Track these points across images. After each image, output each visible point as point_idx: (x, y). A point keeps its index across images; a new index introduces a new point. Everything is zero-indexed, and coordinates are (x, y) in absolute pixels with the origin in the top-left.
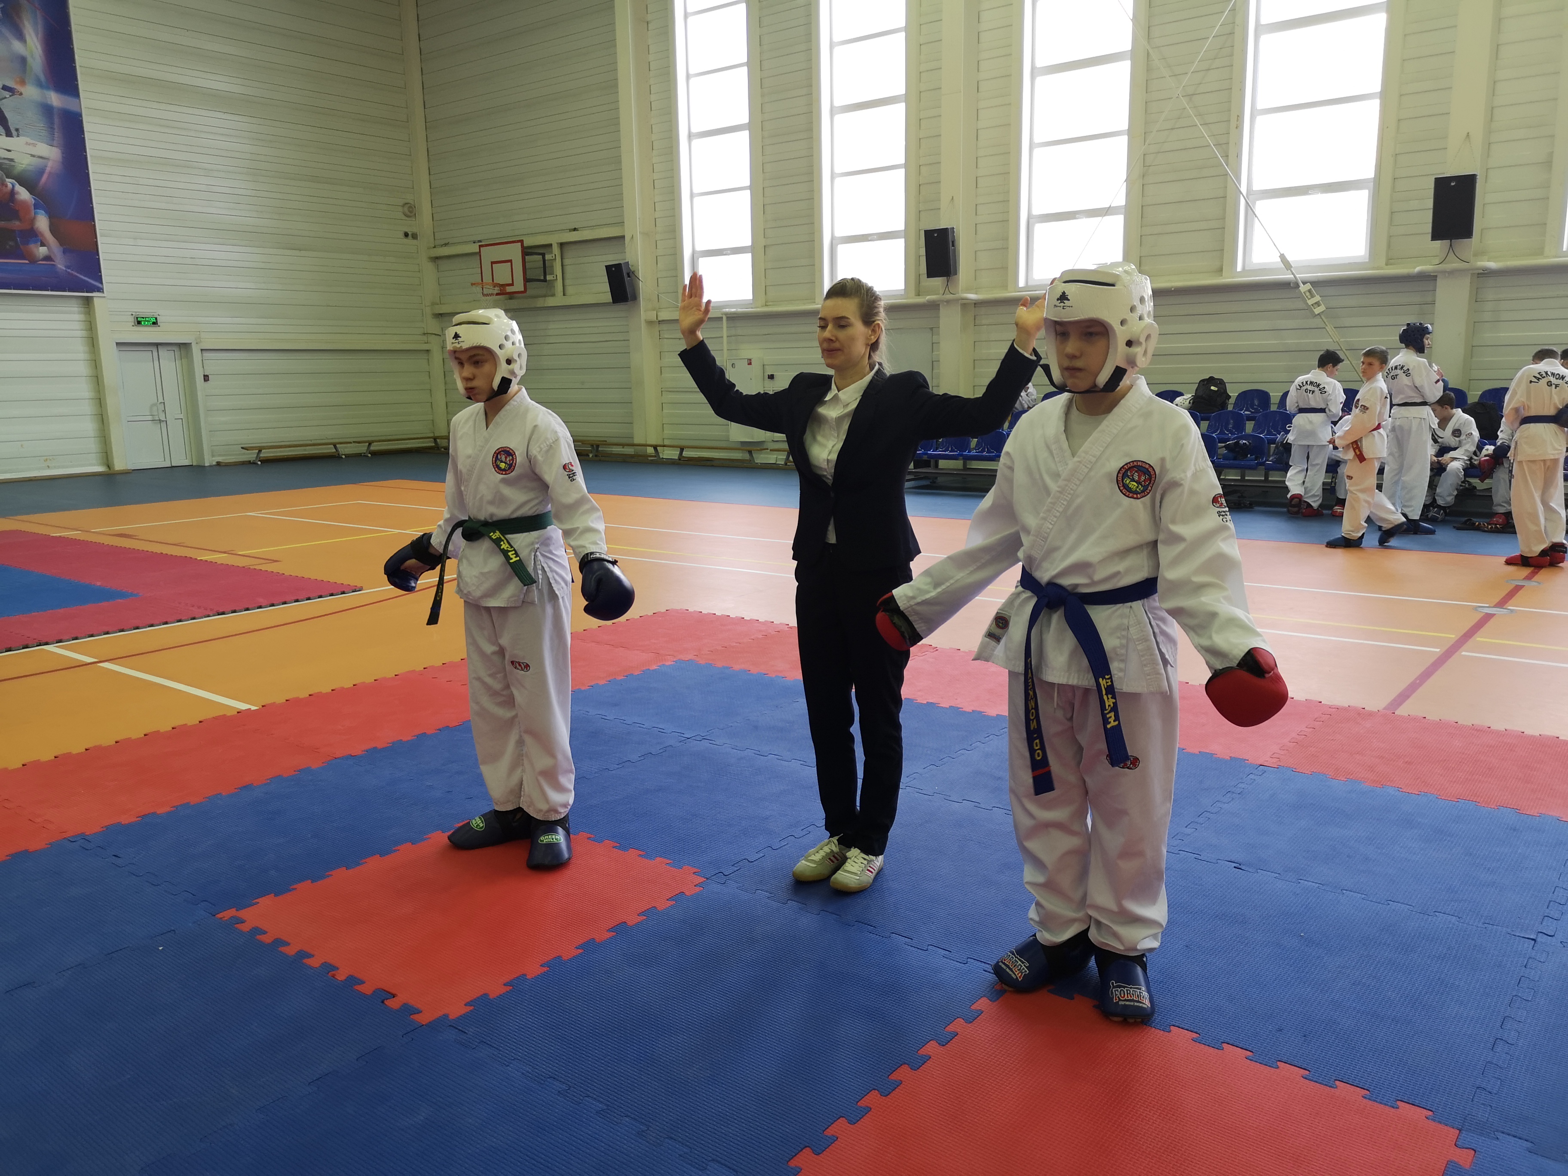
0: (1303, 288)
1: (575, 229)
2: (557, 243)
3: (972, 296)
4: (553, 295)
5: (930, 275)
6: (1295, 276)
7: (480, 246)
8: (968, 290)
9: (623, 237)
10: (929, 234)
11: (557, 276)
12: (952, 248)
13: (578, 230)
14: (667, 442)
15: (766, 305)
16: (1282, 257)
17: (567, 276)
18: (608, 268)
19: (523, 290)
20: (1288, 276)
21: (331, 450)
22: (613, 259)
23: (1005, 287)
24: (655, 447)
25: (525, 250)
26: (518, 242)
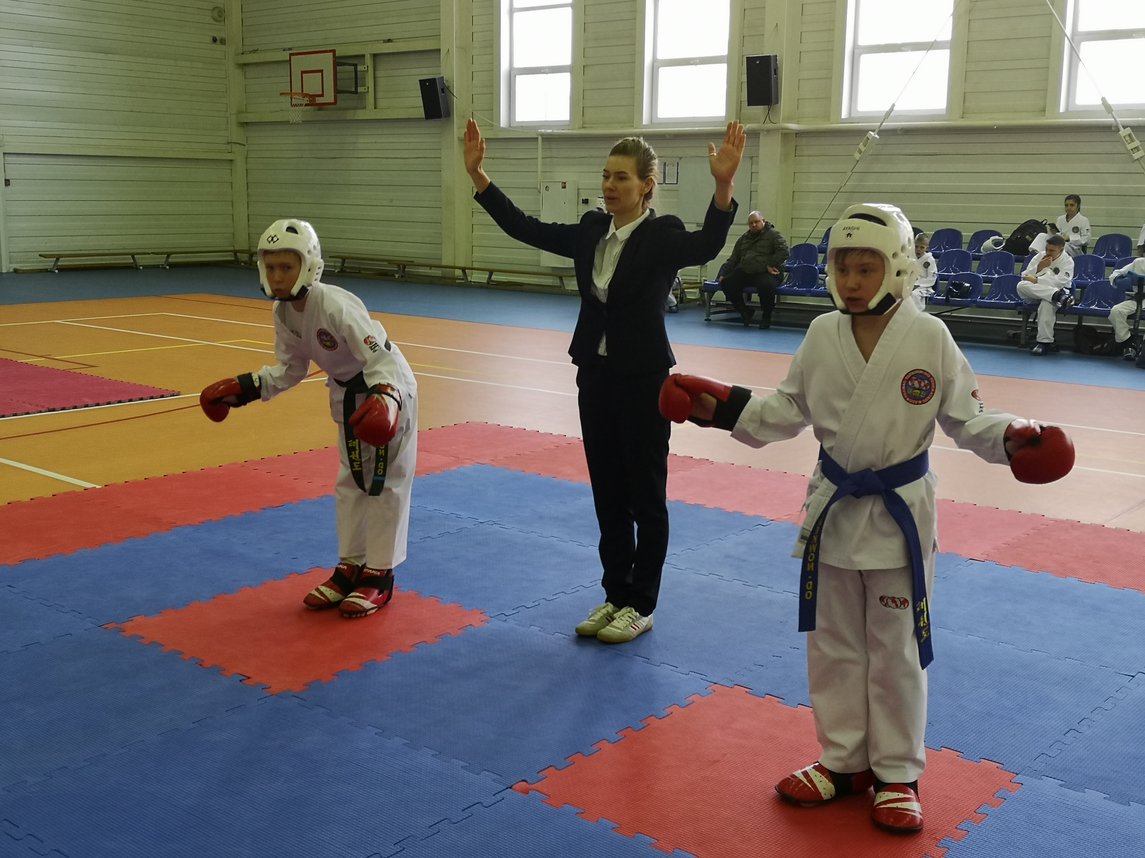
0: (1123, 132)
1: (389, 41)
2: (370, 54)
3: (793, 126)
4: (364, 108)
5: (751, 103)
6: (1115, 120)
7: (291, 55)
8: (790, 119)
9: (440, 50)
10: (751, 61)
11: (368, 88)
12: (774, 76)
13: (392, 42)
14: (476, 265)
15: (583, 128)
16: (1103, 100)
17: (379, 88)
18: (422, 82)
19: (333, 102)
20: (1108, 120)
21: (129, 260)
22: (427, 74)
23: (827, 117)
24: (464, 270)
25: (338, 61)
26: (330, 51)
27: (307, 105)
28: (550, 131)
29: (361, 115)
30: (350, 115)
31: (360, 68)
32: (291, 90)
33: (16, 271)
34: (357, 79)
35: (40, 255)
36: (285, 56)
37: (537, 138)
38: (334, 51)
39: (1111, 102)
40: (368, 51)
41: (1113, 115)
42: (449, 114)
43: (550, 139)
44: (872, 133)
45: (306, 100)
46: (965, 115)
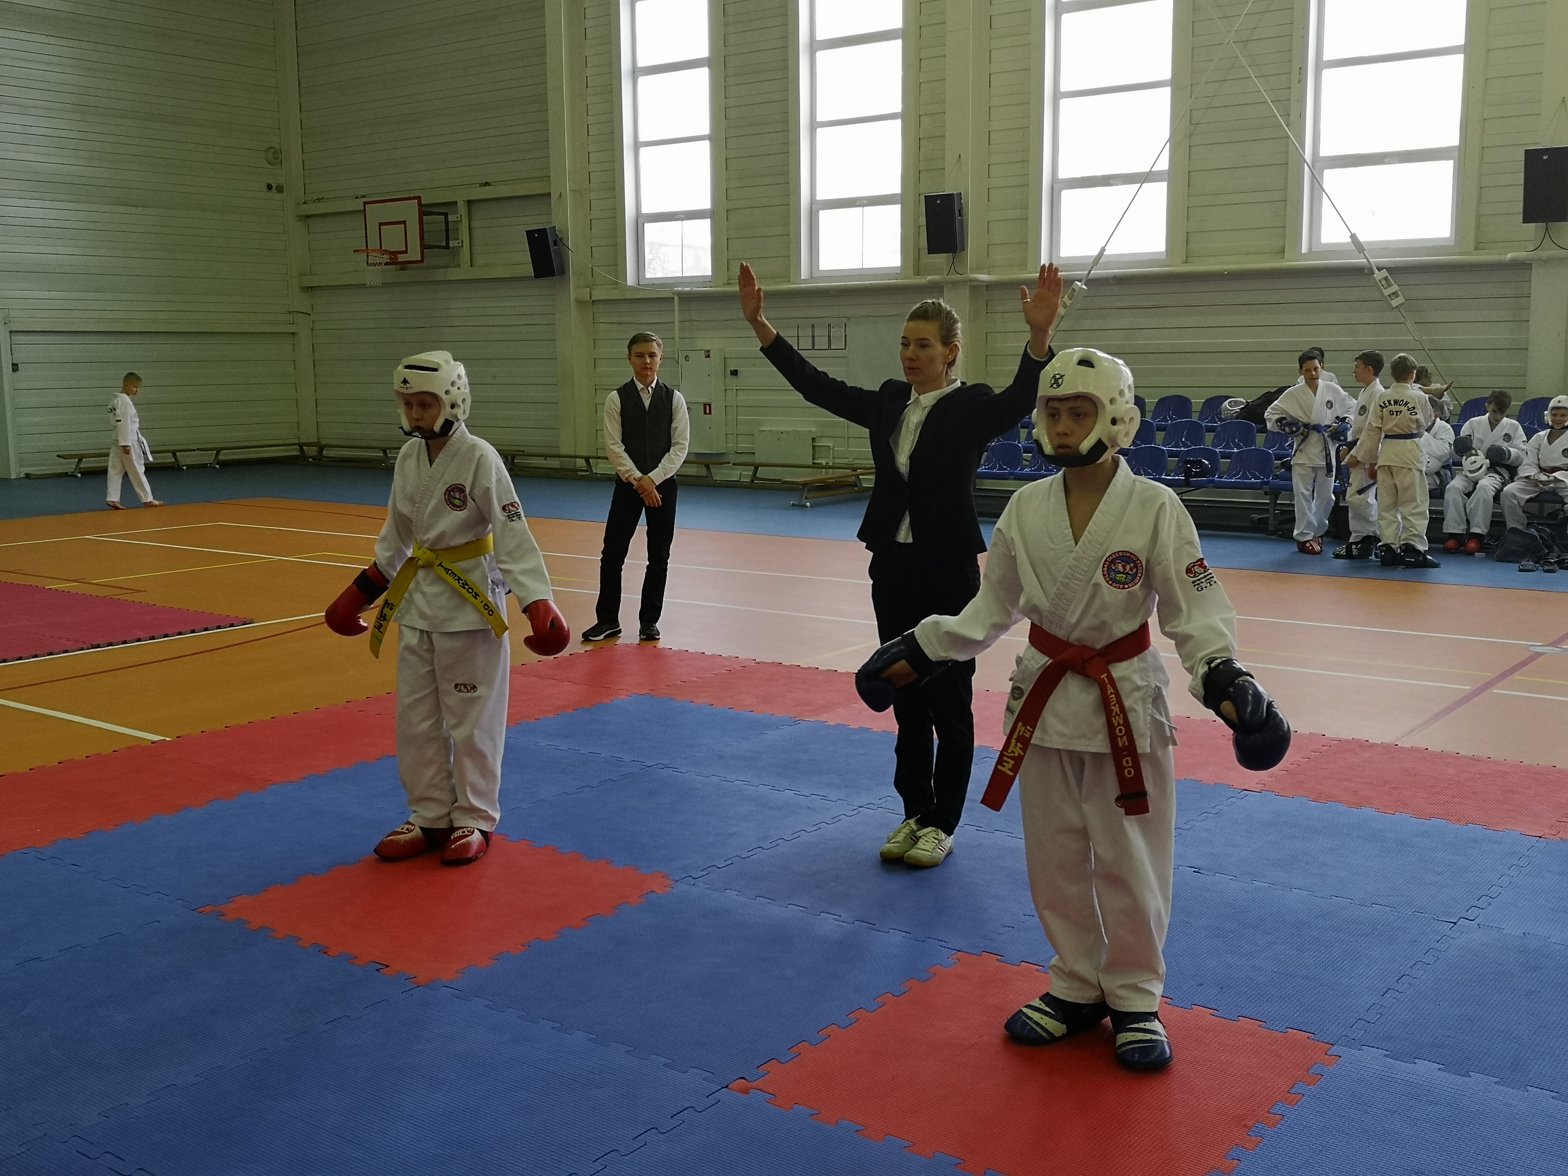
0: (1378, 275)
1: (487, 184)
2: (464, 201)
3: (984, 277)
4: (458, 266)
5: (932, 250)
6: (1368, 260)
8: (979, 269)
9: (549, 194)
10: (930, 200)
11: (462, 241)
12: (958, 218)
13: (490, 185)
15: (728, 284)
16: (1353, 237)
17: (476, 241)
18: (529, 233)
19: (419, 259)
20: (1360, 261)
21: (171, 459)
22: (535, 223)
23: (1021, 265)
24: (587, 459)
25: (424, 209)
26: (414, 198)
27: (386, 264)
28: (689, 289)
29: (455, 274)
30: (440, 275)
31: (451, 218)
32: (367, 247)
33: (28, 476)
34: (448, 232)
35: (58, 456)
36: (358, 205)
37: (673, 298)
38: (419, 198)
39: (1362, 238)
40: (461, 197)
41: (1365, 255)
42: (563, 271)
43: (687, 299)
44: (1079, 283)
45: (386, 258)
46: (1190, 260)
